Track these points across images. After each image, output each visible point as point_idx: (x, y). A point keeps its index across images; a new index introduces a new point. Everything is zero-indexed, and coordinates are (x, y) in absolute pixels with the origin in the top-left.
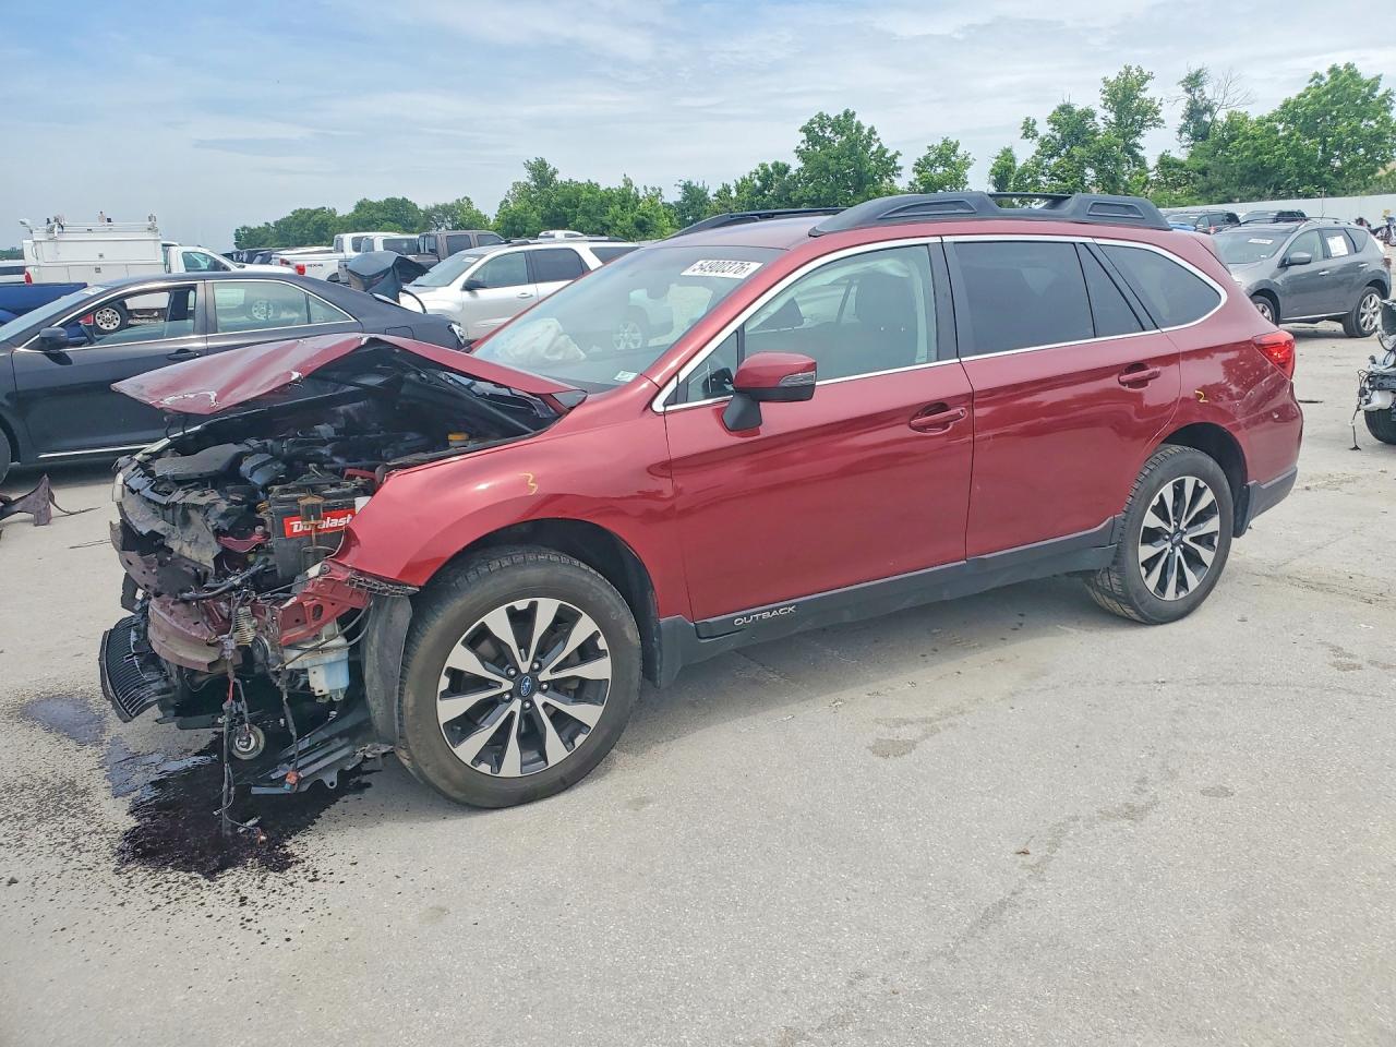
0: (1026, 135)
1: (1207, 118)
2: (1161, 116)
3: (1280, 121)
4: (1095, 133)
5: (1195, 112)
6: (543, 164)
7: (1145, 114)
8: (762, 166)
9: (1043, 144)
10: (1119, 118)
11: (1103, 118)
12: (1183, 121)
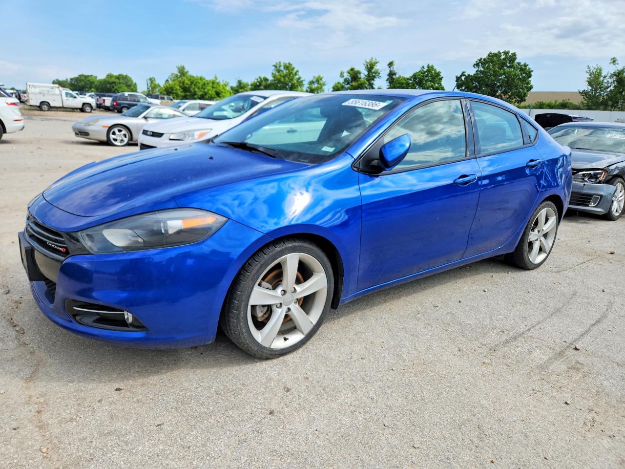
0: (341, 76)
1: (394, 77)
2: (380, 75)
3: (411, 80)
4: (360, 78)
5: (391, 74)
6: (183, 68)
7: (376, 73)
8: (260, 78)
9: (345, 80)
10: (369, 74)
11: (364, 73)
12: (388, 77)
